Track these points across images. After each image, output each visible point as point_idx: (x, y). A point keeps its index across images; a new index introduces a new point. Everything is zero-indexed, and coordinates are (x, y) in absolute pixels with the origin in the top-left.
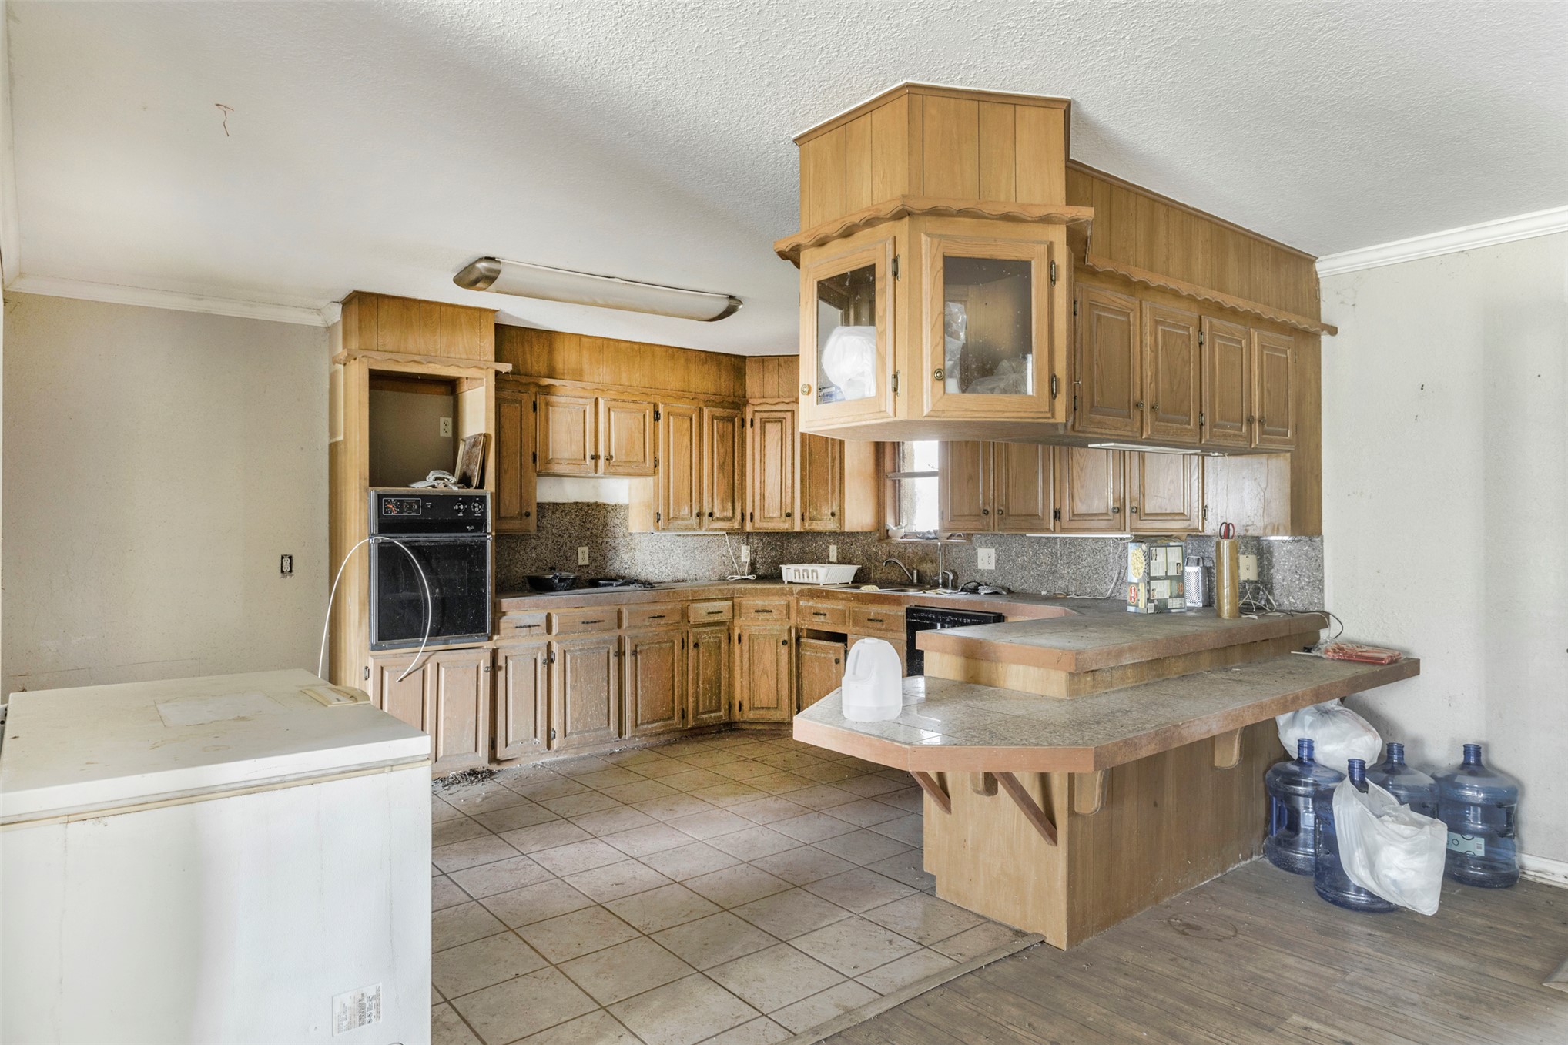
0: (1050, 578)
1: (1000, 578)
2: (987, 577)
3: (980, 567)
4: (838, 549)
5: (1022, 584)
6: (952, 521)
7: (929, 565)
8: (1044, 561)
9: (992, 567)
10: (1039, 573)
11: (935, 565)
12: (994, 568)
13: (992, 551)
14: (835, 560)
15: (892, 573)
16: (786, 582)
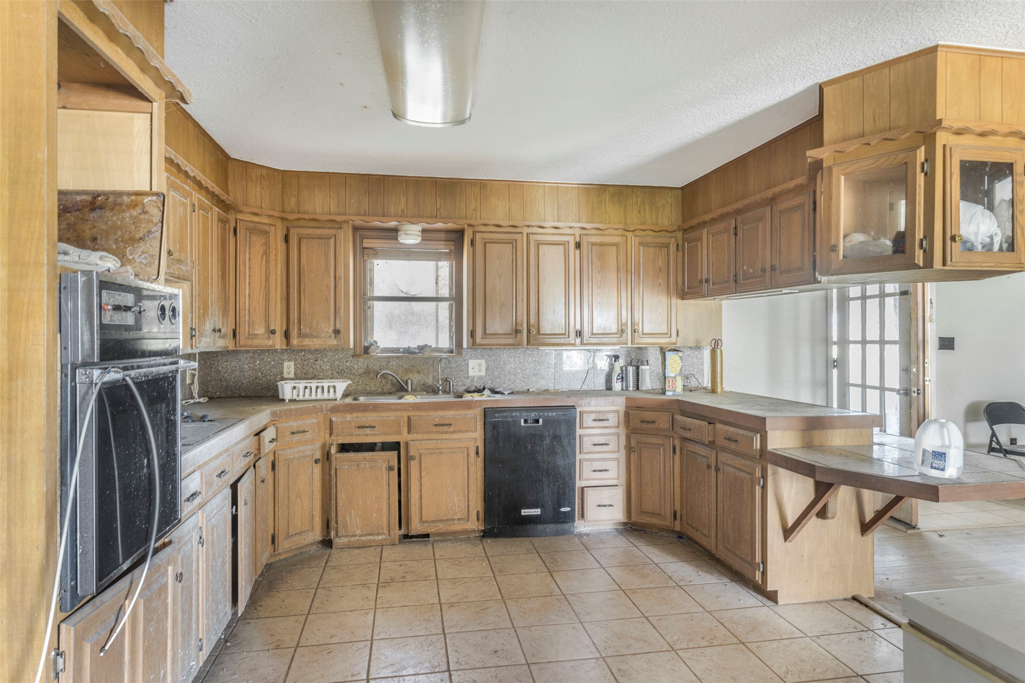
0: (534, 379)
1: (490, 382)
2: (477, 381)
3: (471, 373)
4: (295, 365)
5: (510, 385)
6: (482, 338)
7: (416, 375)
8: (528, 367)
9: (483, 373)
10: (524, 376)
11: (422, 375)
12: (484, 374)
13: (483, 362)
14: (292, 375)
15: (372, 385)
16: (287, 401)
